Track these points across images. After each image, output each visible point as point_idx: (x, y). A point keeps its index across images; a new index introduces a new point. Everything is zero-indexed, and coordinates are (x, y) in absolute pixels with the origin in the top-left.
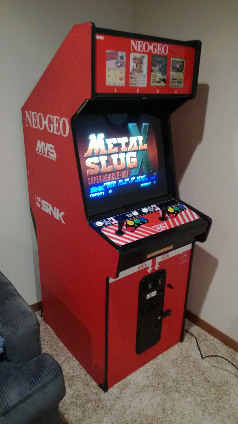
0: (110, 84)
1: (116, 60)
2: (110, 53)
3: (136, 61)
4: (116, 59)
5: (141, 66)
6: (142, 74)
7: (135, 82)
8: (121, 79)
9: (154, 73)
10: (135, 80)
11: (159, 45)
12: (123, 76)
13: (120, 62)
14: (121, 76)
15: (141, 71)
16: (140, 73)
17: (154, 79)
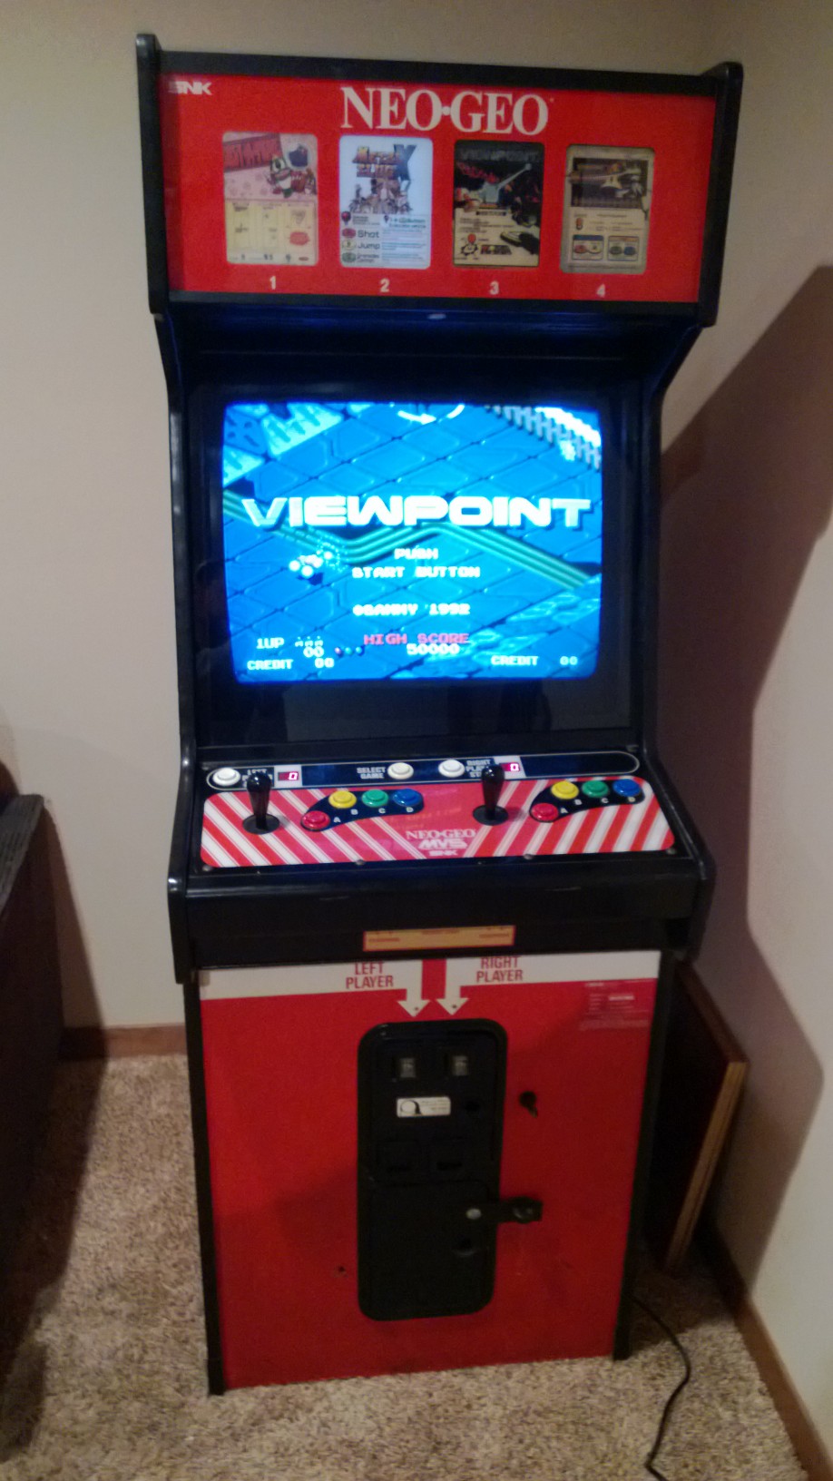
0: (243, 257)
1: (271, 169)
2: (243, 142)
3: (373, 168)
4: (270, 163)
5: (399, 188)
6: (406, 216)
7: (370, 251)
8: (298, 239)
9: (472, 215)
10: (367, 240)
11: (493, 98)
12: (310, 226)
13: (291, 173)
14: (296, 228)
15: (399, 205)
16: (392, 216)
17: (472, 239)
